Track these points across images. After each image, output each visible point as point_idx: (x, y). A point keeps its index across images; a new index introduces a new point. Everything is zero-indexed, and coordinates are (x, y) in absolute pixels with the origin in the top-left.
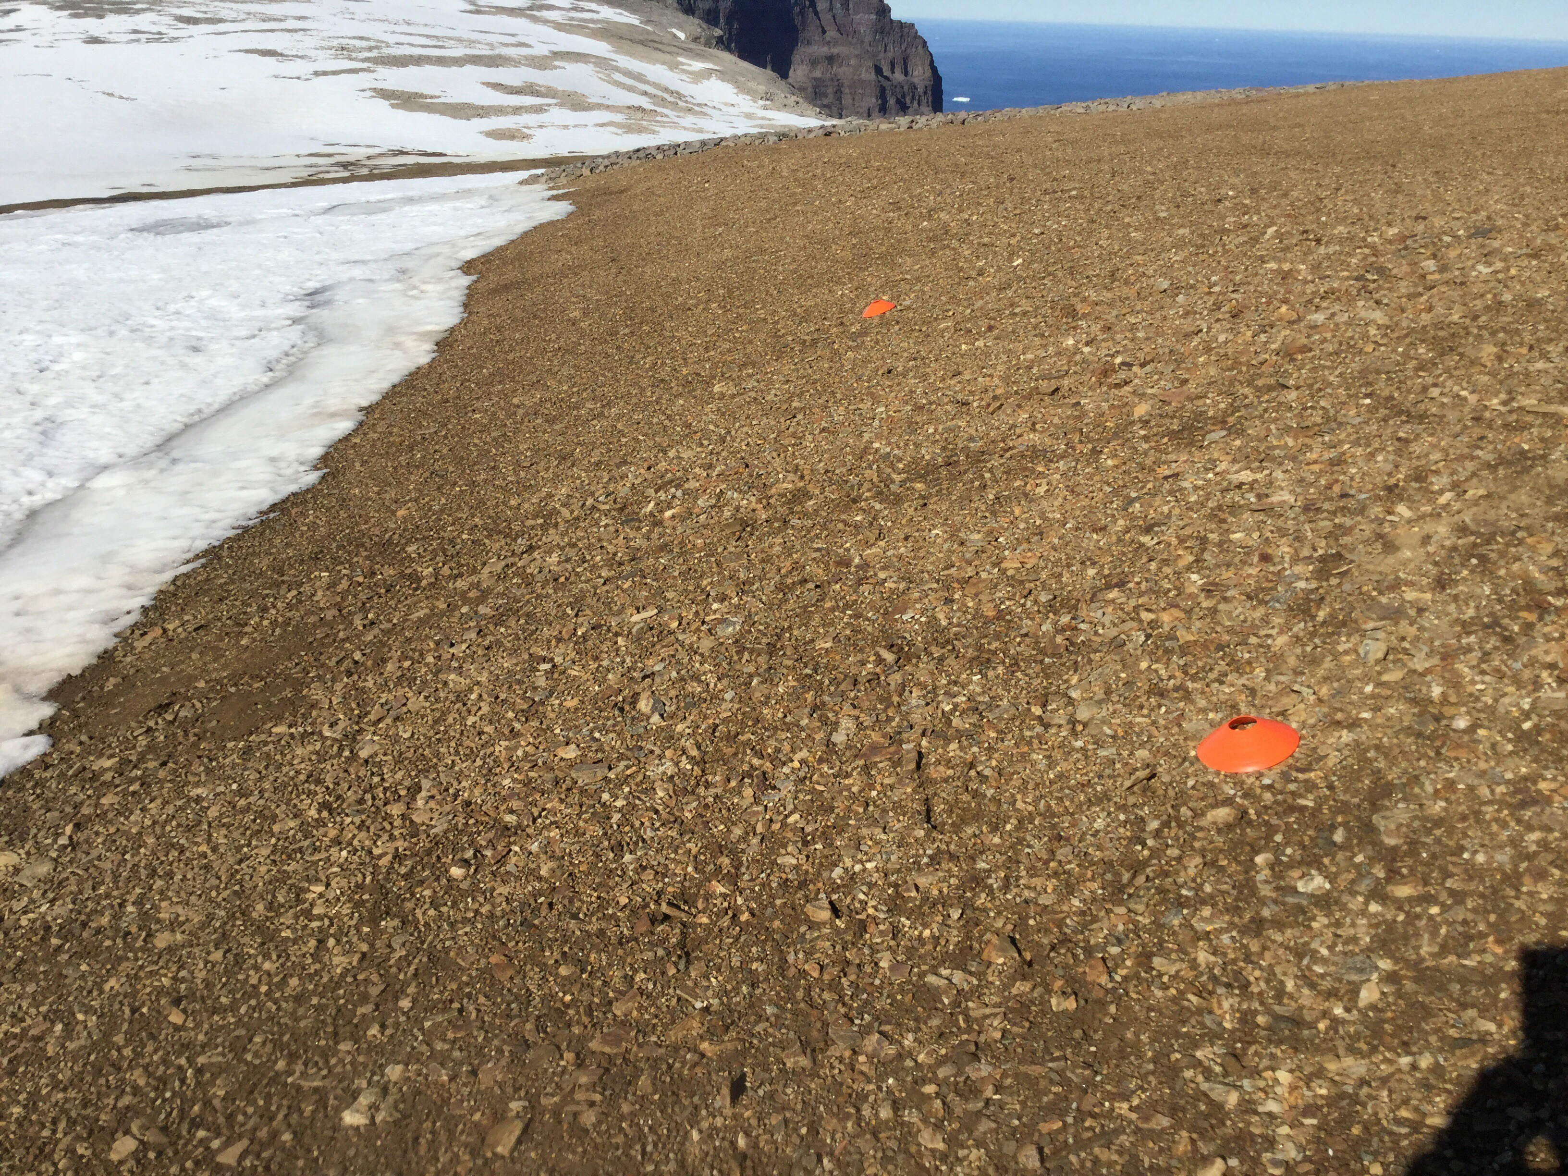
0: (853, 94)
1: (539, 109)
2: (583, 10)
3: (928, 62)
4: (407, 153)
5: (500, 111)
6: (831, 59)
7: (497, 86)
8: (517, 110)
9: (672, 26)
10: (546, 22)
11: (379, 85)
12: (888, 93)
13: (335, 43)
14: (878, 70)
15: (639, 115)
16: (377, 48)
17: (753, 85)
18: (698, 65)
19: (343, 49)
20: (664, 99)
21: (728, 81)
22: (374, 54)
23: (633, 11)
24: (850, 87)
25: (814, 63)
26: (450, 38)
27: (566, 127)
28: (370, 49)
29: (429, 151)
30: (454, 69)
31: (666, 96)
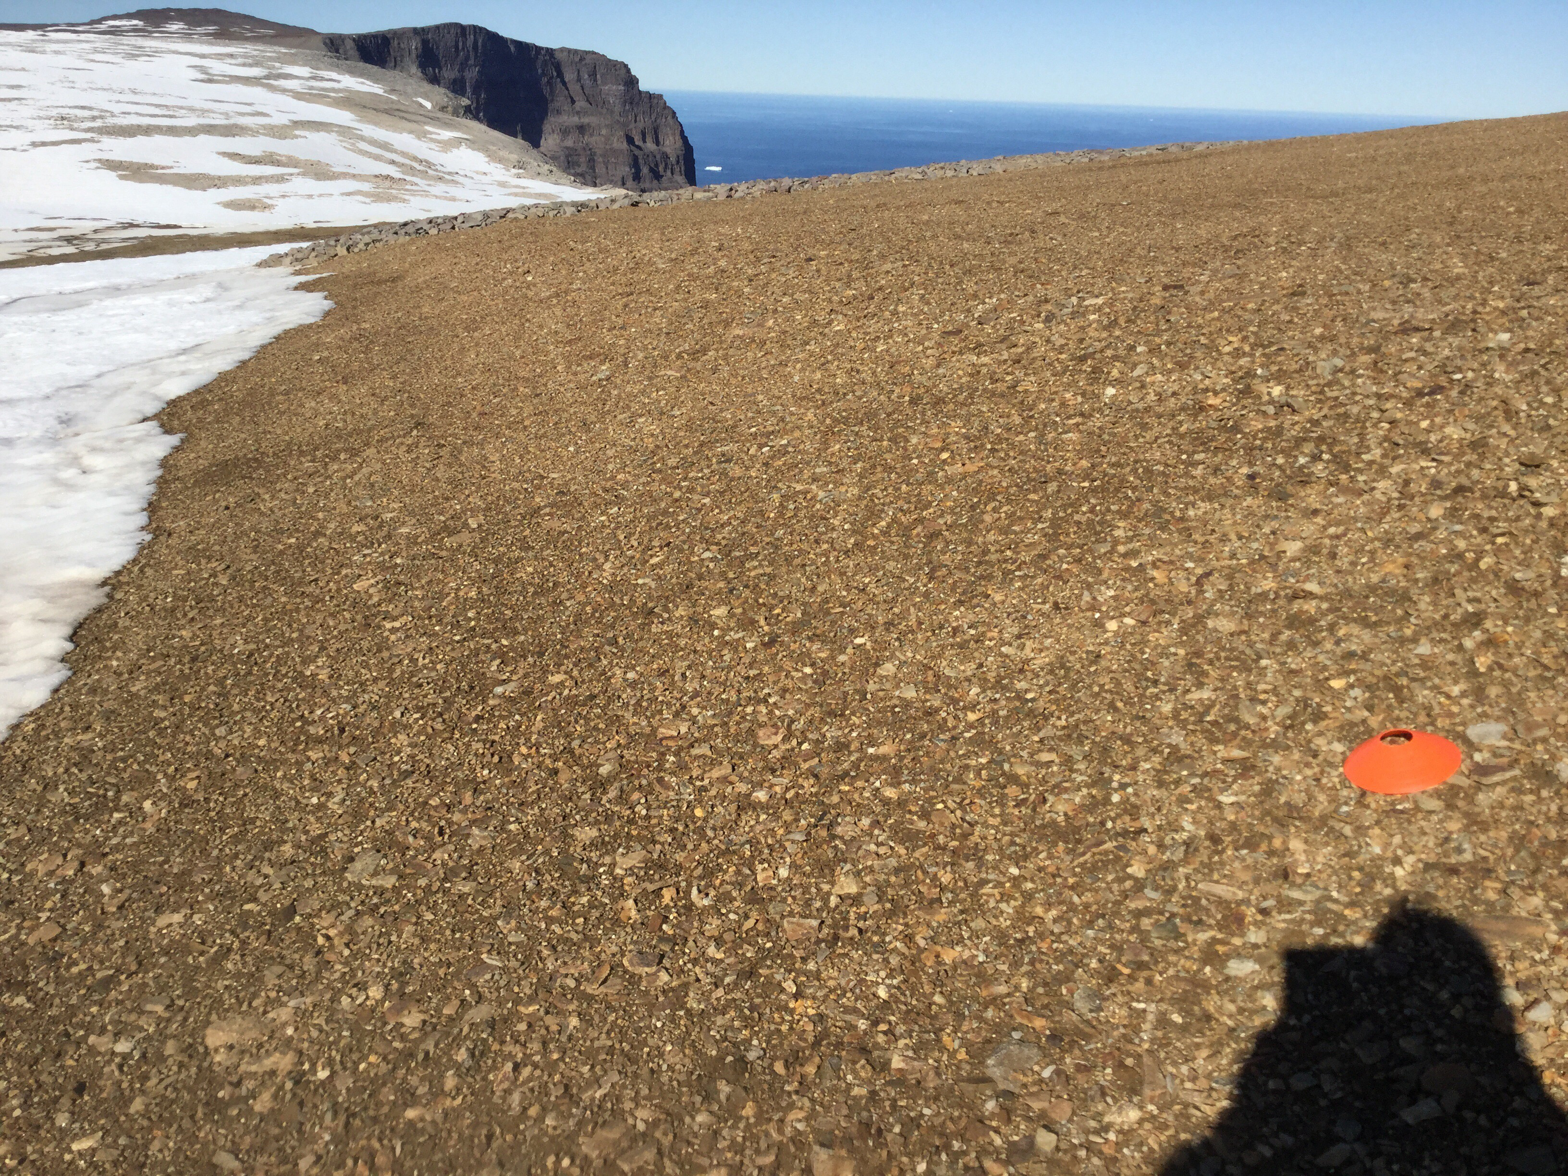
0: (606, 164)
1: (280, 179)
2: (322, 79)
3: (678, 132)
4: (138, 226)
5: (238, 181)
6: (581, 129)
7: (234, 156)
8: (257, 180)
9: (417, 96)
10: (284, 91)
11: (105, 156)
12: (641, 161)
13: (54, 112)
14: (630, 140)
15: (388, 183)
16: (102, 117)
17: (503, 153)
18: (447, 134)
19: (63, 118)
20: (412, 168)
21: (478, 150)
22: (98, 123)
23: (376, 80)
24: (603, 156)
25: (565, 132)
26: (181, 108)
27: (310, 196)
28: (94, 118)
29: (163, 223)
30: (187, 139)
31: (416, 165)
